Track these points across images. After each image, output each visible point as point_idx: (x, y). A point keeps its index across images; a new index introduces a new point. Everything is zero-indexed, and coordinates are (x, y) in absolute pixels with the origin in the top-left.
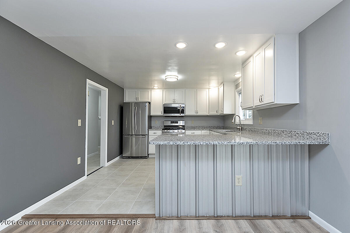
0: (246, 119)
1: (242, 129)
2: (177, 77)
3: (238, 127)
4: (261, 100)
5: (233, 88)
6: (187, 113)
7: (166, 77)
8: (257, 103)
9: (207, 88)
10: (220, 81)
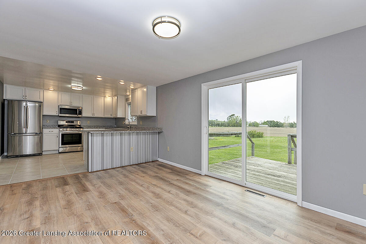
0: (133, 121)
1: (130, 127)
2: (82, 88)
3: (128, 127)
4: (141, 113)
5: (124, 100)
6: (84, 114)
7: (72, 87)
8: (139, 114)
9: (103, 97)
10: (114, 94)
